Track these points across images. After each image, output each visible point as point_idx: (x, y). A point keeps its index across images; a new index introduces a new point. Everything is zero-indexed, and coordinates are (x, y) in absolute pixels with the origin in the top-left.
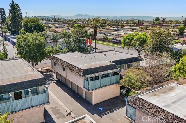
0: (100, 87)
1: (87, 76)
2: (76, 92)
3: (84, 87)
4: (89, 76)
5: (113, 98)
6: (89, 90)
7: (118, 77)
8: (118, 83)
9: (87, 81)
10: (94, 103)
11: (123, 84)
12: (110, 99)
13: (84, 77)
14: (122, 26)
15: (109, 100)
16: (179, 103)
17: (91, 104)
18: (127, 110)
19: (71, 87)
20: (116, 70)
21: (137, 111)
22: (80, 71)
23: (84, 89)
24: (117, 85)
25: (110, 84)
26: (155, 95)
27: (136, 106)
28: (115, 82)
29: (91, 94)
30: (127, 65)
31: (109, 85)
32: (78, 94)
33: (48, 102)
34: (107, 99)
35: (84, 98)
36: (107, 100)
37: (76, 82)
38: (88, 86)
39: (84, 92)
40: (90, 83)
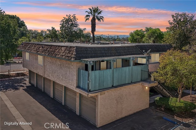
0: (113, 87)
1: (86, 59)
3: (78, 87)
4: (90, 60)
5: (138, 113)
6: (90, 91)
9: (84, 71)
10: (100, 123)
12: (132, 115)
17: (94, 126)
22: (70, 51)
23: (78, 91)
24: (146, 84)
25: (132, 83)
31: (129, 84)
32: (65, 107)
34: (126, 115)
35: (78, 113)
36: (126, 117)
37: (62, 79)
38: (87, 82)
40: (93, 74)
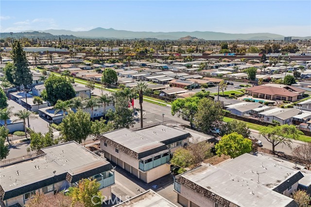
0: (153, 168)
1: (142, 159)
2: (130, 173)
3: (139, 168)
4: (144, 159)
6: (144, 171)
7: (168, 157)
8: (168, 162)
9: (142, 163)
10: (148, 182)
11: (172, 163)
13: (139, 160)
14: (171, 59)
15: (161, 178)
16: (206, 179)
17: (146, 183)
18: (175, 185)
19: (123, 168)
20: (167, 151)
21: (181, 185)
22: (135, 155)
23: (139, 170)
24: (168, 164)
25: (162, 164)
26: (193, 174)
27: (180, 183)
28: (165, 162)
29: (146, 174)
30: (176, 143)
31: (160, 165)
32: (132, 174)
33: (114, 183)
35: (139, 177)
38: (143, 168)
39: (139, 172)
40: (145, 165)
